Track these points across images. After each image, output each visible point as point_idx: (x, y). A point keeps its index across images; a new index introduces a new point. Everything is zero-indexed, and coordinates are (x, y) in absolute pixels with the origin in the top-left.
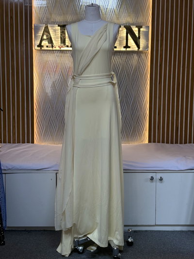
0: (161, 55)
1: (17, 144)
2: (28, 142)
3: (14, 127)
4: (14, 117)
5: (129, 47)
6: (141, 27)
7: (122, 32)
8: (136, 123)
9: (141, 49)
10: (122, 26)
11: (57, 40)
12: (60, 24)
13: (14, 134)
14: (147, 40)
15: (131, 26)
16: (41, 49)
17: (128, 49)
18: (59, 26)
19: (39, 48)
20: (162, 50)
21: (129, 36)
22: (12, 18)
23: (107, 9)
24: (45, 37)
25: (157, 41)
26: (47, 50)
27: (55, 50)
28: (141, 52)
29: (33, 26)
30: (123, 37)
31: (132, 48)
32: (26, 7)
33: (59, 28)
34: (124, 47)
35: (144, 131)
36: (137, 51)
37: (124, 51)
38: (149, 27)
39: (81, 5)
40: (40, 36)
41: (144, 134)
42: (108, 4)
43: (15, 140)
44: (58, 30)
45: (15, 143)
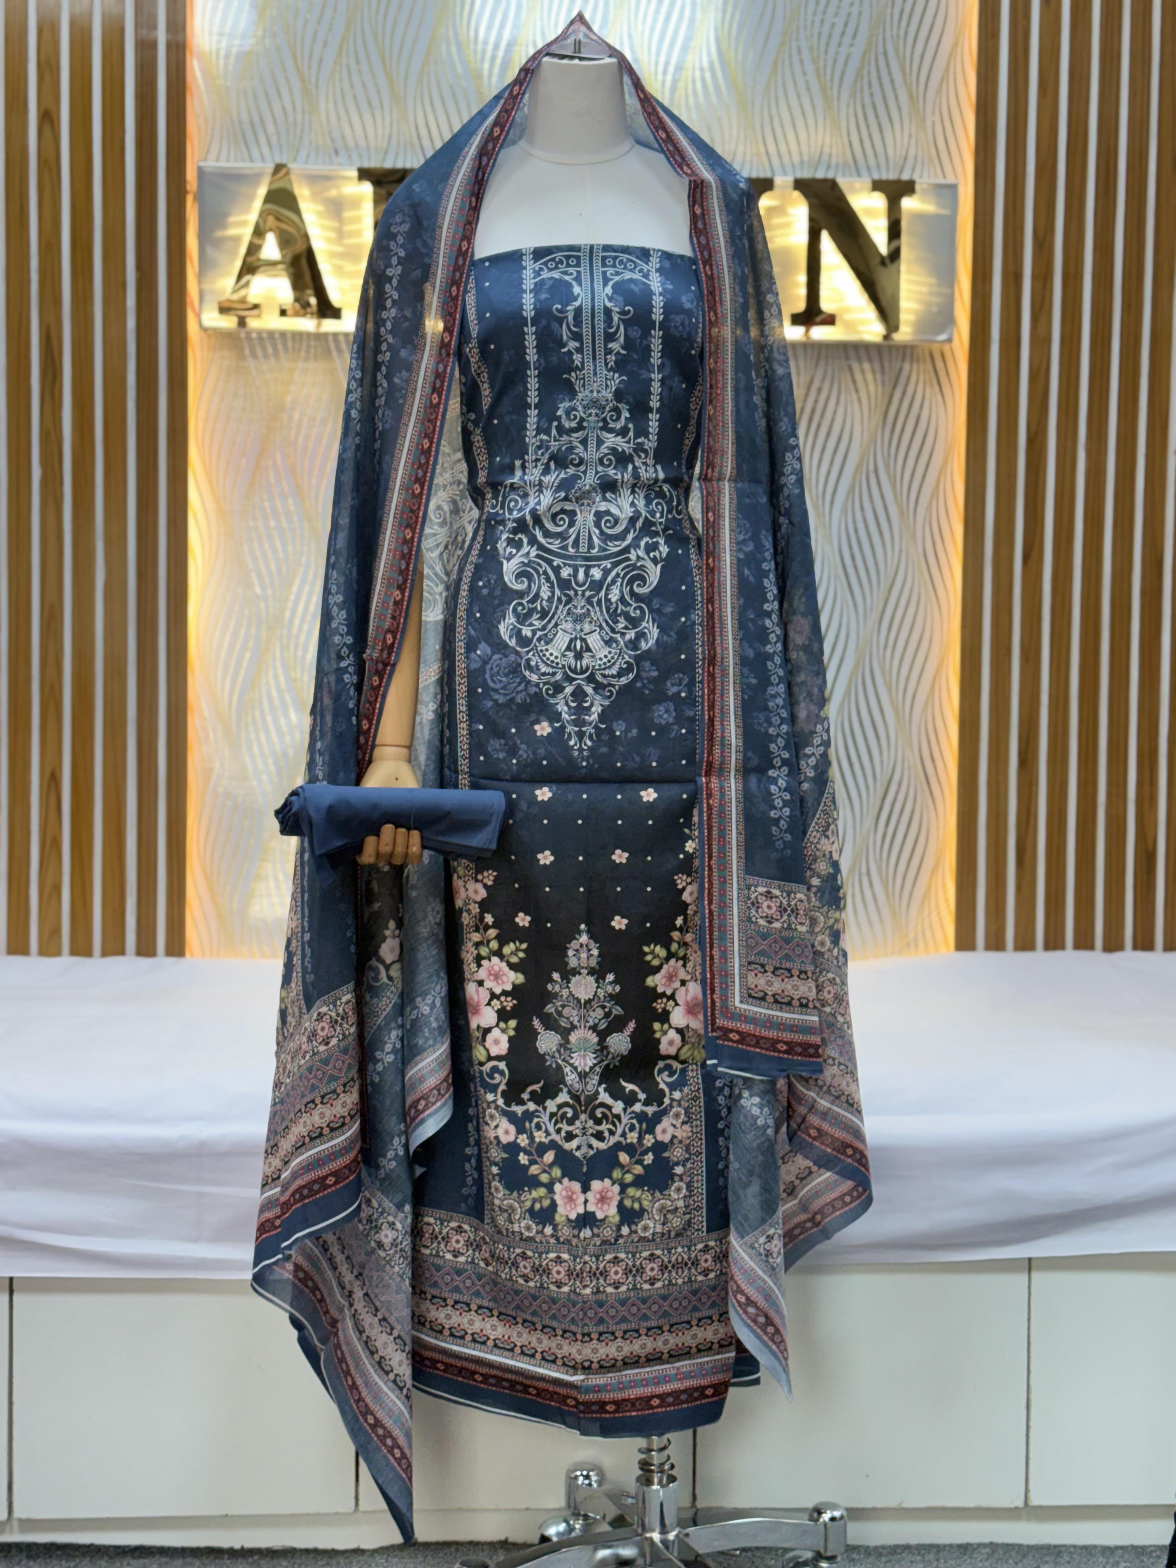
0: (1039, 375)
1: (65, 961)
2: (146, 949)
3: (50, 845)
4: (52, 780)
5: (830, 320)
6: (908, 188)
7: (776, 221)
8: (869, 822)
9: (904, 334)
10: (778, 181)
11: (349, 267)
12: (373, 163)
13: (50, 893)
14: (947, 275)
15: (842, 182)
16: (242, 322)
17: (820, 333)
18: (364, 174)
19: (229, 322)
20: (1041, 342)
21: (827, 244)
22: (48, 118)
23: (679, 68)
24: (271, 249)
25: (1013, 277)
26: (283, 334)
27: (336, 335)
28: (907, 351)
29: (191, 174)
30: (786, 251)
31: (850, 326)
32: (146, 48)
33: (367, 189)
34: (797, 319)
35: (925, 875)
36: (877, 347)
37: (795, 345)
38: (953, 188)
39: (511, 45)
40: (237, 239)
41: (926, 895)
42: (688, 39)
43: (57, 931)
44: (355, 203)
45: (58, 953)
